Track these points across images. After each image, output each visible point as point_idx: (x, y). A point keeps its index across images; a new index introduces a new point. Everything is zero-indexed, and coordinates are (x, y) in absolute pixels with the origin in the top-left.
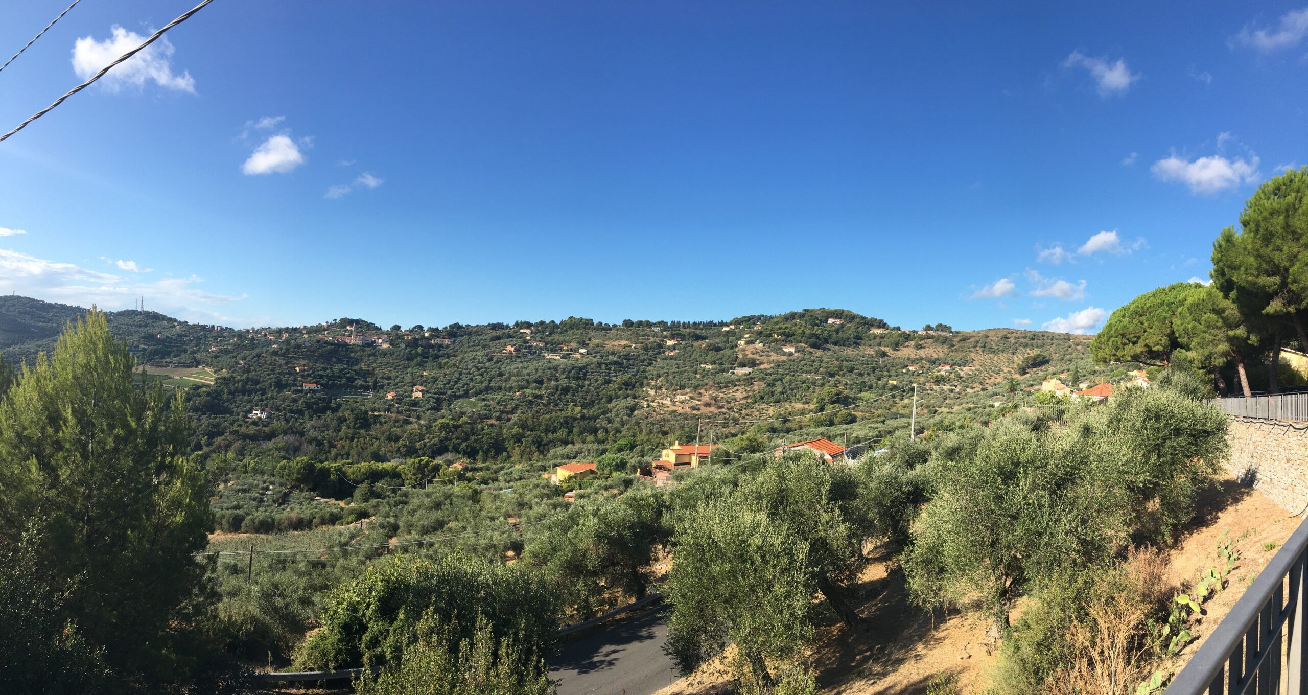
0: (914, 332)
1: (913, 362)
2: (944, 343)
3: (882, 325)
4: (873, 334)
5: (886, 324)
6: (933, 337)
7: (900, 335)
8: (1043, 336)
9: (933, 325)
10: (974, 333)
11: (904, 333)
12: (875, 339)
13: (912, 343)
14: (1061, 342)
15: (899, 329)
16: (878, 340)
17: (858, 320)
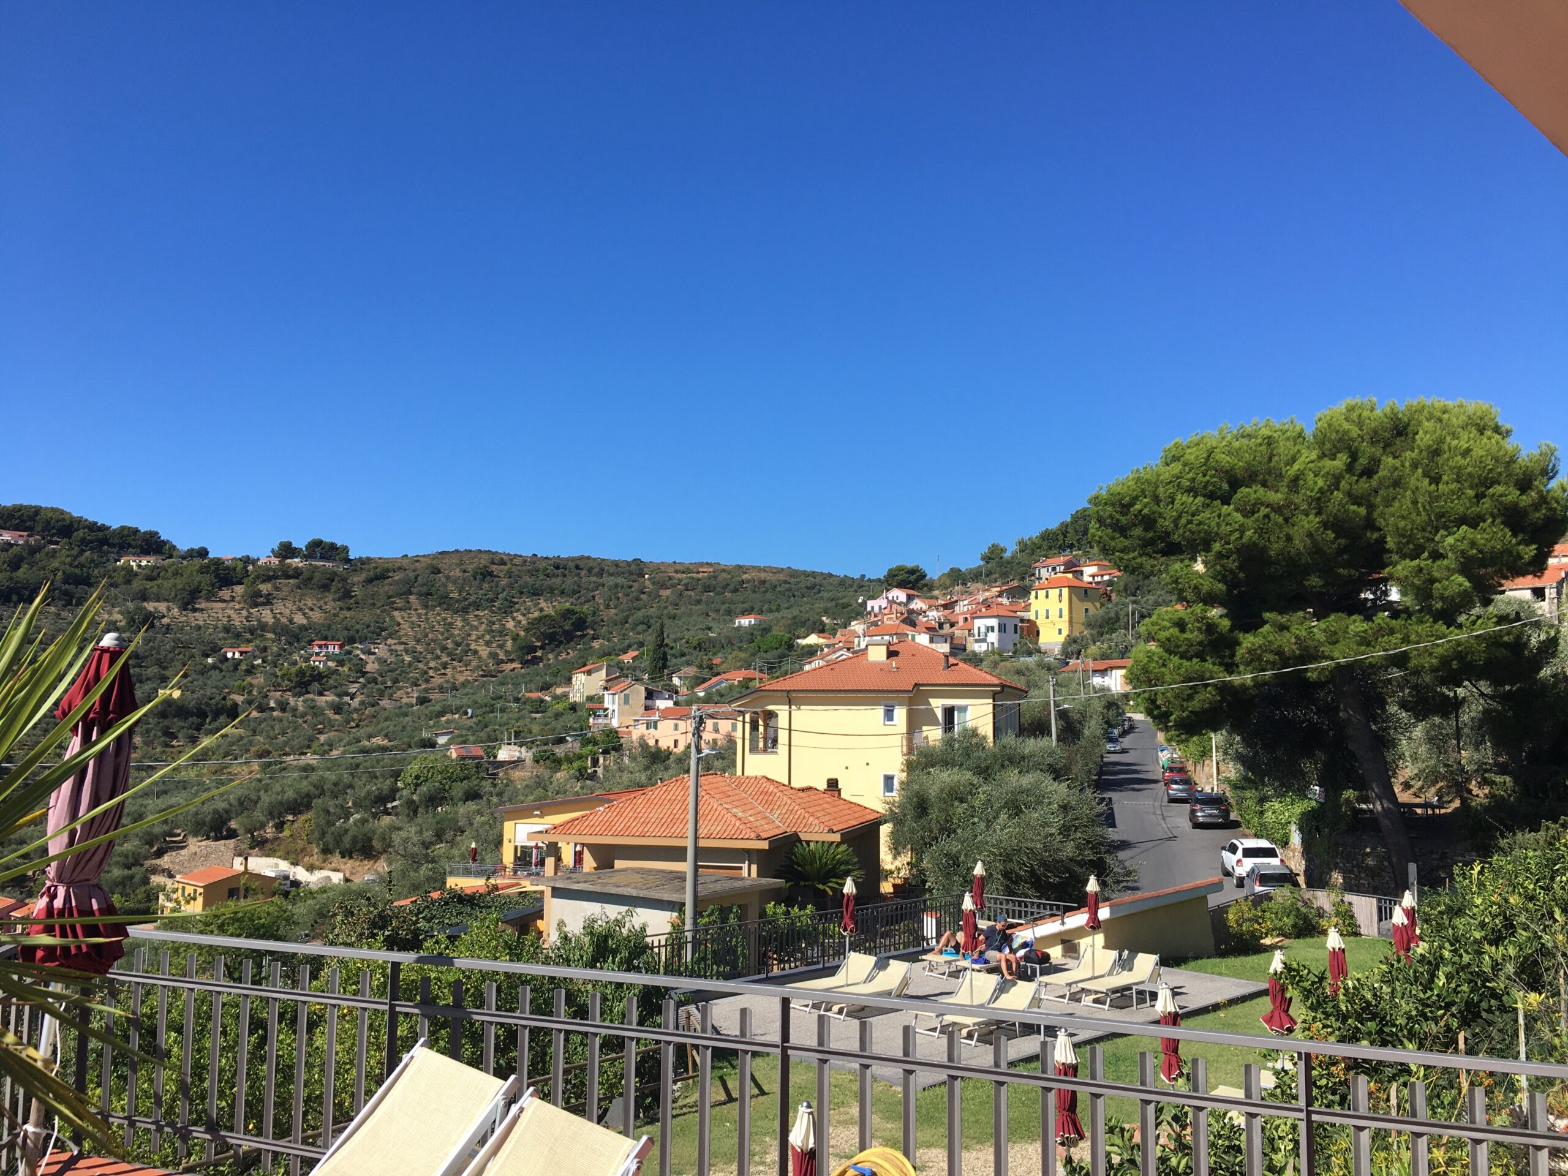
0: (247, 560)
1: (235, 636)
2: (325, 587)
3: (152, 544)
4: (128, 569)
5: (165, 543)
6: (297, 573)
7: (204, 570)
8: (577, 567)
9: (300, 543)
10: (405, 562)
11: (218, 562)
12: (128, 582)
13: (239, 589)
14: (620, 580)
15: (203, 553)
16: (137, 585)
17: (81, 533)
